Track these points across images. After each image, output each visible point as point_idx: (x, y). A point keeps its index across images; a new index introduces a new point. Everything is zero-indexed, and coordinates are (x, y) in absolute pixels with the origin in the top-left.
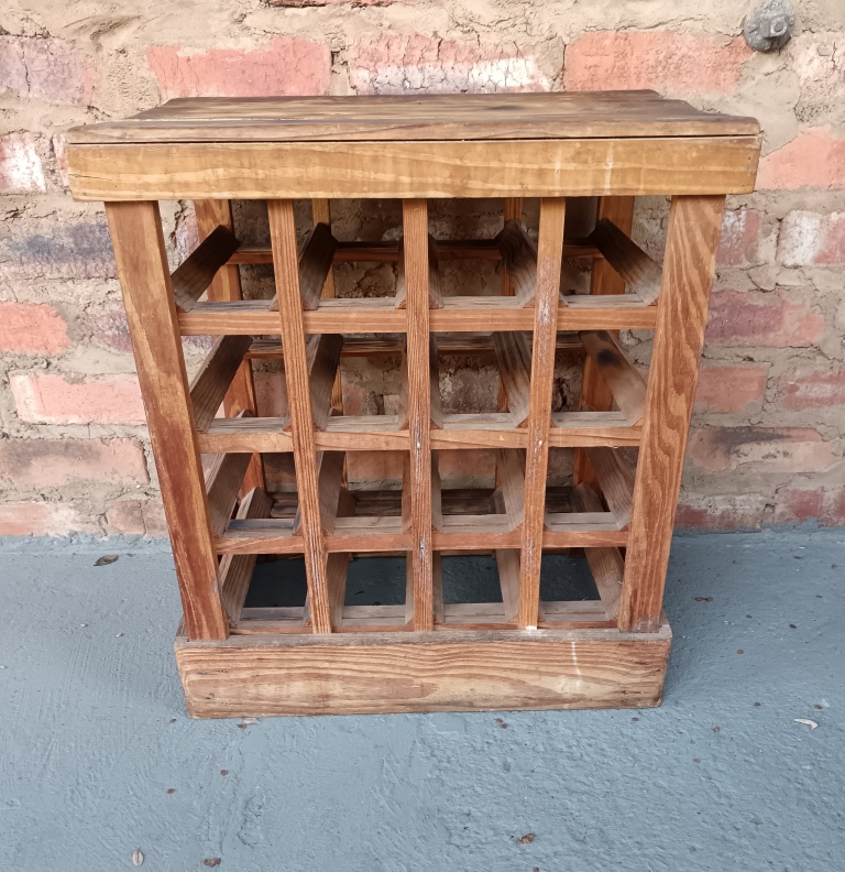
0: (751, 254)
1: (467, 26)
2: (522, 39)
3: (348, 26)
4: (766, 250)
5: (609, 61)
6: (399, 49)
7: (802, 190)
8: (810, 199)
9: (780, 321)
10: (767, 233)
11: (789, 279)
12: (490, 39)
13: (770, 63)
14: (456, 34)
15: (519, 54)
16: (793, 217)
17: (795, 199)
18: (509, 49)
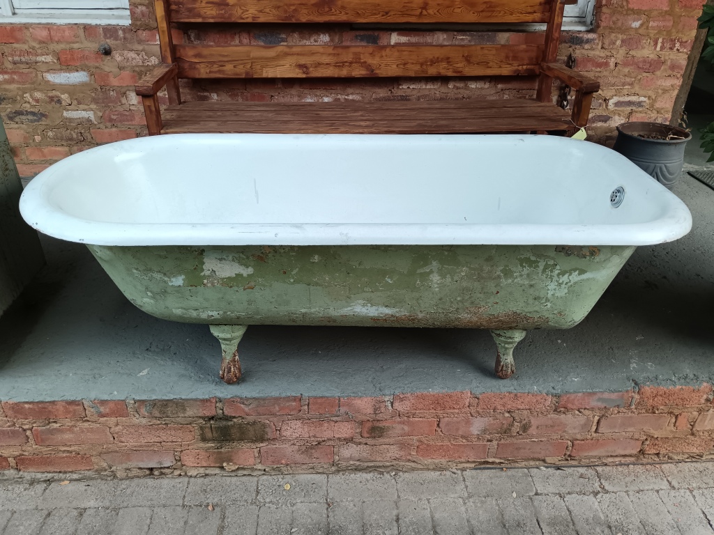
0: (120, 101)
1: (33, 48)
2: (47, 51)
3: (4, 48)
4: (124, 100)
5: (69, 56)
6: (18, 53)
7: (127, 86)
8: (131, 88)
9: (134, 118)
10: (123, 96)
11: (132, 108)
12: (39, 51)
13: (109, 58)
14: (31, 50)
15: (47, 55)
16: (128, 92)
17: (127, 88)
18: (44, 53)
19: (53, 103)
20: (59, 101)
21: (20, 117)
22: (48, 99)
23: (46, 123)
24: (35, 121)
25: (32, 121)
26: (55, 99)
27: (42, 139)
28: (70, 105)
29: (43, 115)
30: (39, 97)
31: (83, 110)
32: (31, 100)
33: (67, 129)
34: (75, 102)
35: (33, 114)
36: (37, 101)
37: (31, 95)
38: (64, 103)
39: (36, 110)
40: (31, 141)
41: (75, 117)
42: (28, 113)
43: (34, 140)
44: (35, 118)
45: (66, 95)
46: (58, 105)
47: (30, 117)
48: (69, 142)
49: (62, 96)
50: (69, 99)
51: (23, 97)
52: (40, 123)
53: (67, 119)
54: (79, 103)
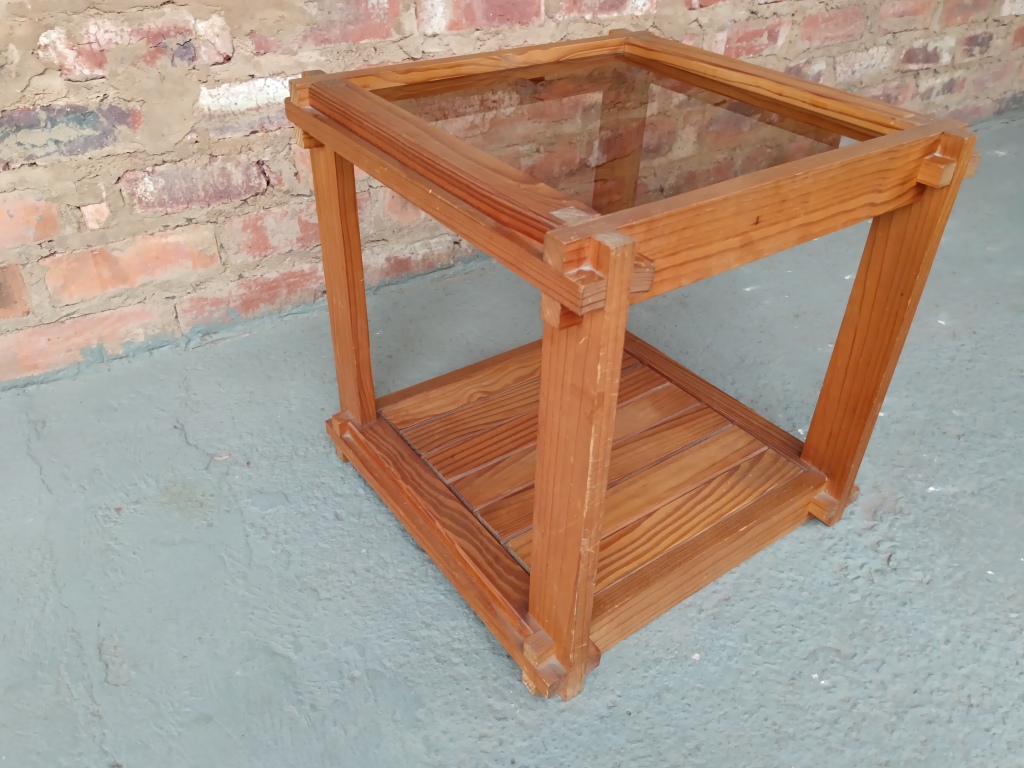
19: (163, 61)
20: (187, 50)
21: (24, 136)
22: (142, 47)
23: (131, 148)
24: (88, 143)
25: (73, 149)
26: (173, 43)
27: (114, 213)
28: (228, 59)
29: (123, 116)
30: (103, 38)
31: (273, 75)
32: (71, 55)
33: (213, 156)
34: (247, 46)
35: (79, 115)
36: (98, 58)
37: (69, 36)
38: (205, 55)
39: (89, 99)
40: (69, 230)
41: (243, 104)
42: (54, 116)
43: (81, 225)
44: (88, 132)
45: (217, 21)
46: (182, 65)
47: (66, 132)
48: (217, 206)
49: (201, 27)
50: (226, 34)
51: (34, 49)
52: (107, 150)
53: (211, 117)
54: (262, 49)
